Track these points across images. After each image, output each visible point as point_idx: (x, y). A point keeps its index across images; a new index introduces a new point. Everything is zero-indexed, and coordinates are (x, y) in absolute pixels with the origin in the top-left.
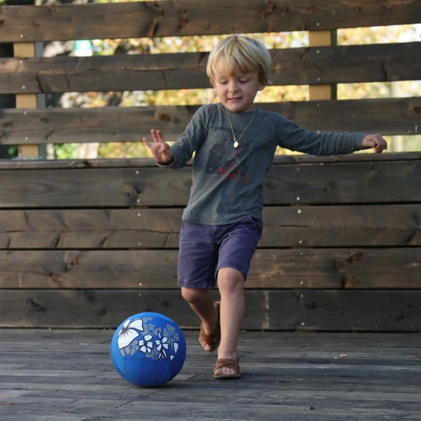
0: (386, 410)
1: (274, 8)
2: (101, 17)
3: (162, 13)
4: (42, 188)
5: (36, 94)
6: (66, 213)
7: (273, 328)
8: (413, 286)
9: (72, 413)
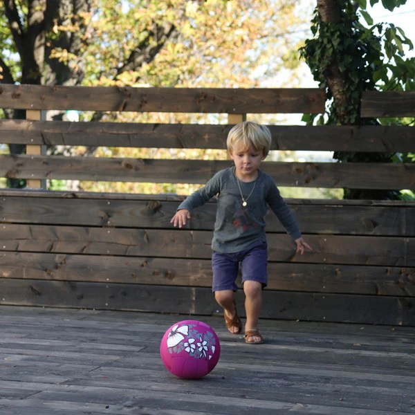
0: (277, 380)
1: (205, 97)
2: (88, 96)
3: (130, 96)
4: (42, 211)
5: (41, 145)
6: (58, 228)
7: (197, 313)
8: (292, 289)
9: (58, 375)
